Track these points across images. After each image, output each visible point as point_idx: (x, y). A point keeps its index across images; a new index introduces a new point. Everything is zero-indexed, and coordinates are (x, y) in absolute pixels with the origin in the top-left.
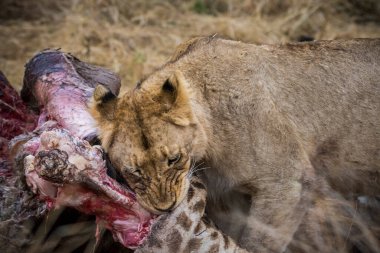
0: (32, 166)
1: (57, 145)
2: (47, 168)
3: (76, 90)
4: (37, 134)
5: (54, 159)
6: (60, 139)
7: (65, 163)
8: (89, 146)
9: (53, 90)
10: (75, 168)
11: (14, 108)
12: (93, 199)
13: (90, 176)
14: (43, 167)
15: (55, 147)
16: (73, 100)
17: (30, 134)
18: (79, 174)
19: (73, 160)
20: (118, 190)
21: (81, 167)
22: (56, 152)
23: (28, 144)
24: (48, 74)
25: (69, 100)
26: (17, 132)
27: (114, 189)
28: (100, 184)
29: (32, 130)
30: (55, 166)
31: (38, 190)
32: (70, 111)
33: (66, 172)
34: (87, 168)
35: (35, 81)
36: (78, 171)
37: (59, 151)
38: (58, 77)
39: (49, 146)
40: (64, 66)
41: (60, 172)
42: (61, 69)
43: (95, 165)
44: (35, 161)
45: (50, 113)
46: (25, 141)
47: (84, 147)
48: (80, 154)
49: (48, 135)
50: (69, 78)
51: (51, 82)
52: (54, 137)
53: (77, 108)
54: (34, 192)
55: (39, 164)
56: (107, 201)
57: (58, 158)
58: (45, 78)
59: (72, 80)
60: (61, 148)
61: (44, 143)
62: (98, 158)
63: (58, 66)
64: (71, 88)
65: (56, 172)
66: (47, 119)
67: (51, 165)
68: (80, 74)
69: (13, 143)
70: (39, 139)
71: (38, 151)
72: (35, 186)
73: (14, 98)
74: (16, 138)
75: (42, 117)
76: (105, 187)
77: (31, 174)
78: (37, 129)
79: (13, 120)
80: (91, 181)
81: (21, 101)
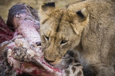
0: (10, 54)
1: (22, 45)
2: (17, 55)
3: (32, 21)
4: (13, 41)
5: (20, 51)
6: (24, 42)
7: (25, 53)
8: (36, 46)
9: (21, 21)
10: (30, 55)
11: (3, 29)
12: (37, 70)
13: (36, 60)
14: (16, 54)
15: (21, 46)
16: (30, 26)
17: (10, 41)
18: (32, 58)
19: (29, 52)
20: (48, 66)
21: (32, 55)
22: (21, 48)
23: (9, 45)
24: (18, 14)
25: (28, 26)
26: (4, 40)
27: (47, 65)
28: (41, 63)
29: (11, 39)
30: (21, 54)
31: (13, 65)
32: (29, 30)
33: (26, 57)
34: (35, 56)
35: (13, 17)
36: (31, 57)
37: (23, 48)
38: (23, 15)
39: (18, 45)
40: (26, 11)
41: (23, 57)
42: (24, 12)
43: (38, 55)
44: (12, 52)
45: (20, 31)
46: (8, 44)
47: (34, 46)
48: (32, 50)
49: (18, 41)
50: (28, 16)
51: (20, 18)
52: (21, 41)
53: (32, 30)
54: (11, 65)
55: (14, 53)
56: (44, 71)
57: (22, 50)
58: (17, 16)
59: (30, 17)
60: (24, 46)
61: (16, 44)
62: (40, 51)
63: (23, 10)
64: (29, 20)
65: (21, 57)
66: (18, 34)
67: (19, 53)
68: (33, 15)
69: (2, 44)
70: (14, 43)
71: (13, 47)
72: (12, 63)
73: (3, 24)
74: (4, 43)
75: (16, 33)
76: (43, 65)
77: (10, 58)
78: (13, 39)
79: (2, 35)
80: (36, 61)
81: (6, 26)
